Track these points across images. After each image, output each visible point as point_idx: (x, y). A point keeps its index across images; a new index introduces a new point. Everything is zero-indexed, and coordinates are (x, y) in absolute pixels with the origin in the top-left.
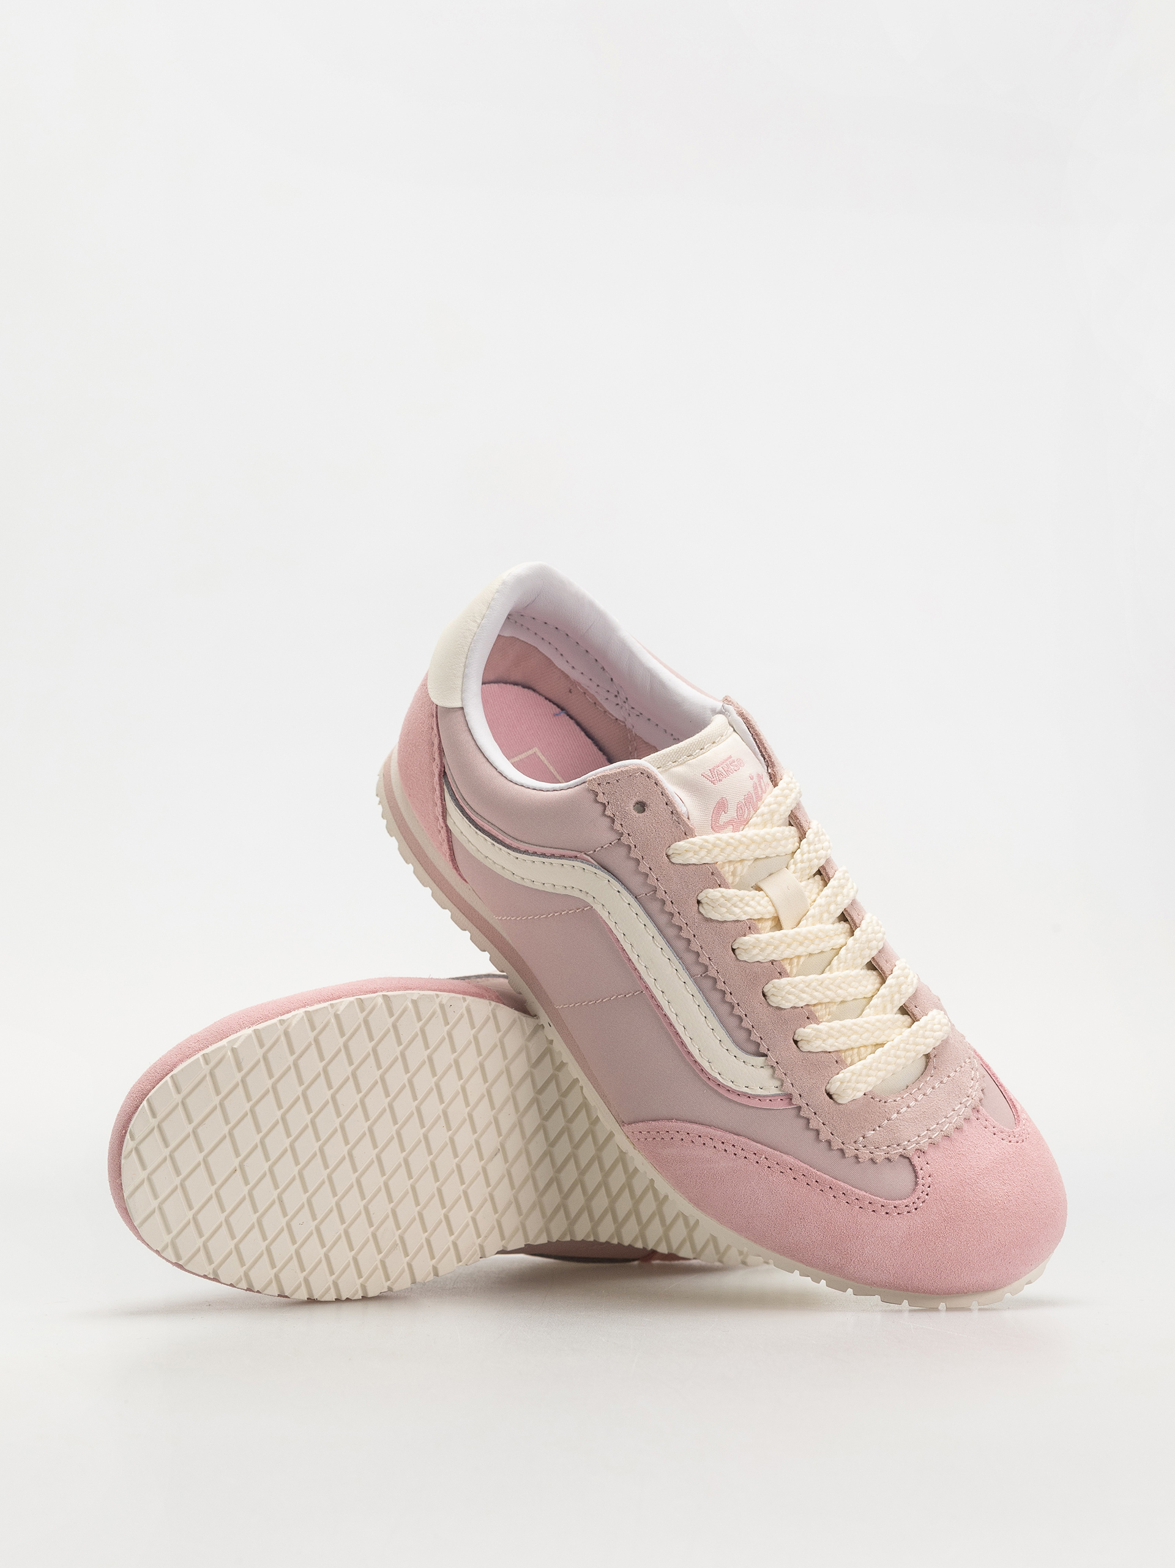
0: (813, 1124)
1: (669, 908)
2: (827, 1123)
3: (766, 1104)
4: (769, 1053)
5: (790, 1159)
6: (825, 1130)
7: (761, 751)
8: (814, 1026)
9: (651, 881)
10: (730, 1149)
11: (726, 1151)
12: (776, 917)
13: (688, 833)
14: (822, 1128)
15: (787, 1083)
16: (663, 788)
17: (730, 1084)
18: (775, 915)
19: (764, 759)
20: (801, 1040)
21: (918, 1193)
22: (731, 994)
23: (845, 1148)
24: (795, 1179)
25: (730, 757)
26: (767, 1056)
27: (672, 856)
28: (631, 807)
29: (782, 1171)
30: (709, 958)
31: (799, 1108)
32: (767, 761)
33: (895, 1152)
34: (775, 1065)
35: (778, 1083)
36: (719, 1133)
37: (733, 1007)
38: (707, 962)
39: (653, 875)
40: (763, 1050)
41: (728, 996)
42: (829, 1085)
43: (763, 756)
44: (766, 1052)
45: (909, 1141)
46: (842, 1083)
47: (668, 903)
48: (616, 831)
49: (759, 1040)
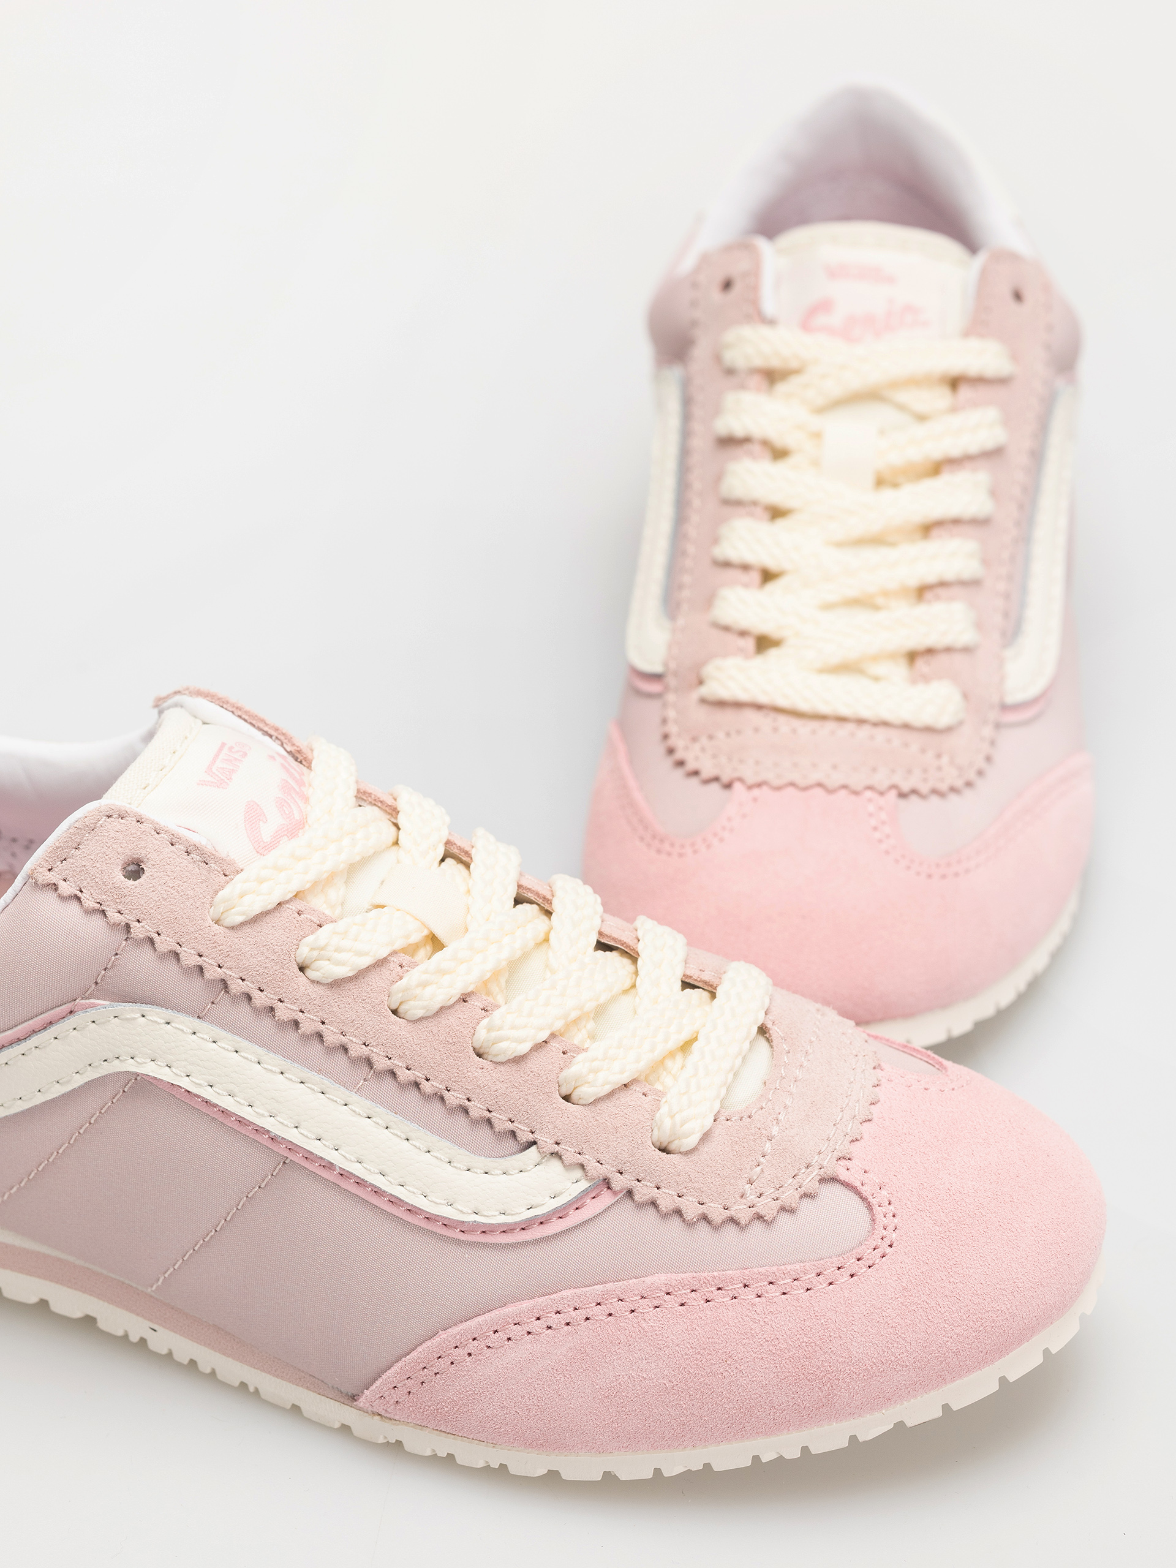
0: (665, 1204)
1: (260, 999)
2: (685, 1190)
3: (574, 1218)
4: (537, 1136)
5: (659, 1279)
6: (688, 1203)
7: (259, 729)
8: (580, 1057)
9: (212, 973)
10: (554, 1319)
11: (549, 1328)
12: (427, 936)
13: (228, 872)
14: (680, 1202)
15: (592, 1166)
16: (152, 822)
17: (502, 1219)
18: (426, 932)
19: (271, 736)
20: (575, 1089)
21: (881, 1220)
22: (428, 1080)
23: (733, 1213)
24: (682, 1305)
25: (223, 744)
26: (534, 1143)
27: (223, 917)
28: (119, 877)
29: (656, 1303)
30: (364, 1044)
31: (630, 1193)
32: (277, 738)
33: (809, 1181)
34: (556, 1148)
35: (578, 1173)
36: (525, 1305)
37: (442, 1098)
38: (365, 1051)
39: (207, 962)
40: (525, 1136)
41: (425, 1085)
42: (656, 1132)
43: (266, 733)
44: (531, 1137)
45: (819, 1153)
46: (672, 1117)
47: (256, 994)
48: (116, 925)
49: (510, 1126)
